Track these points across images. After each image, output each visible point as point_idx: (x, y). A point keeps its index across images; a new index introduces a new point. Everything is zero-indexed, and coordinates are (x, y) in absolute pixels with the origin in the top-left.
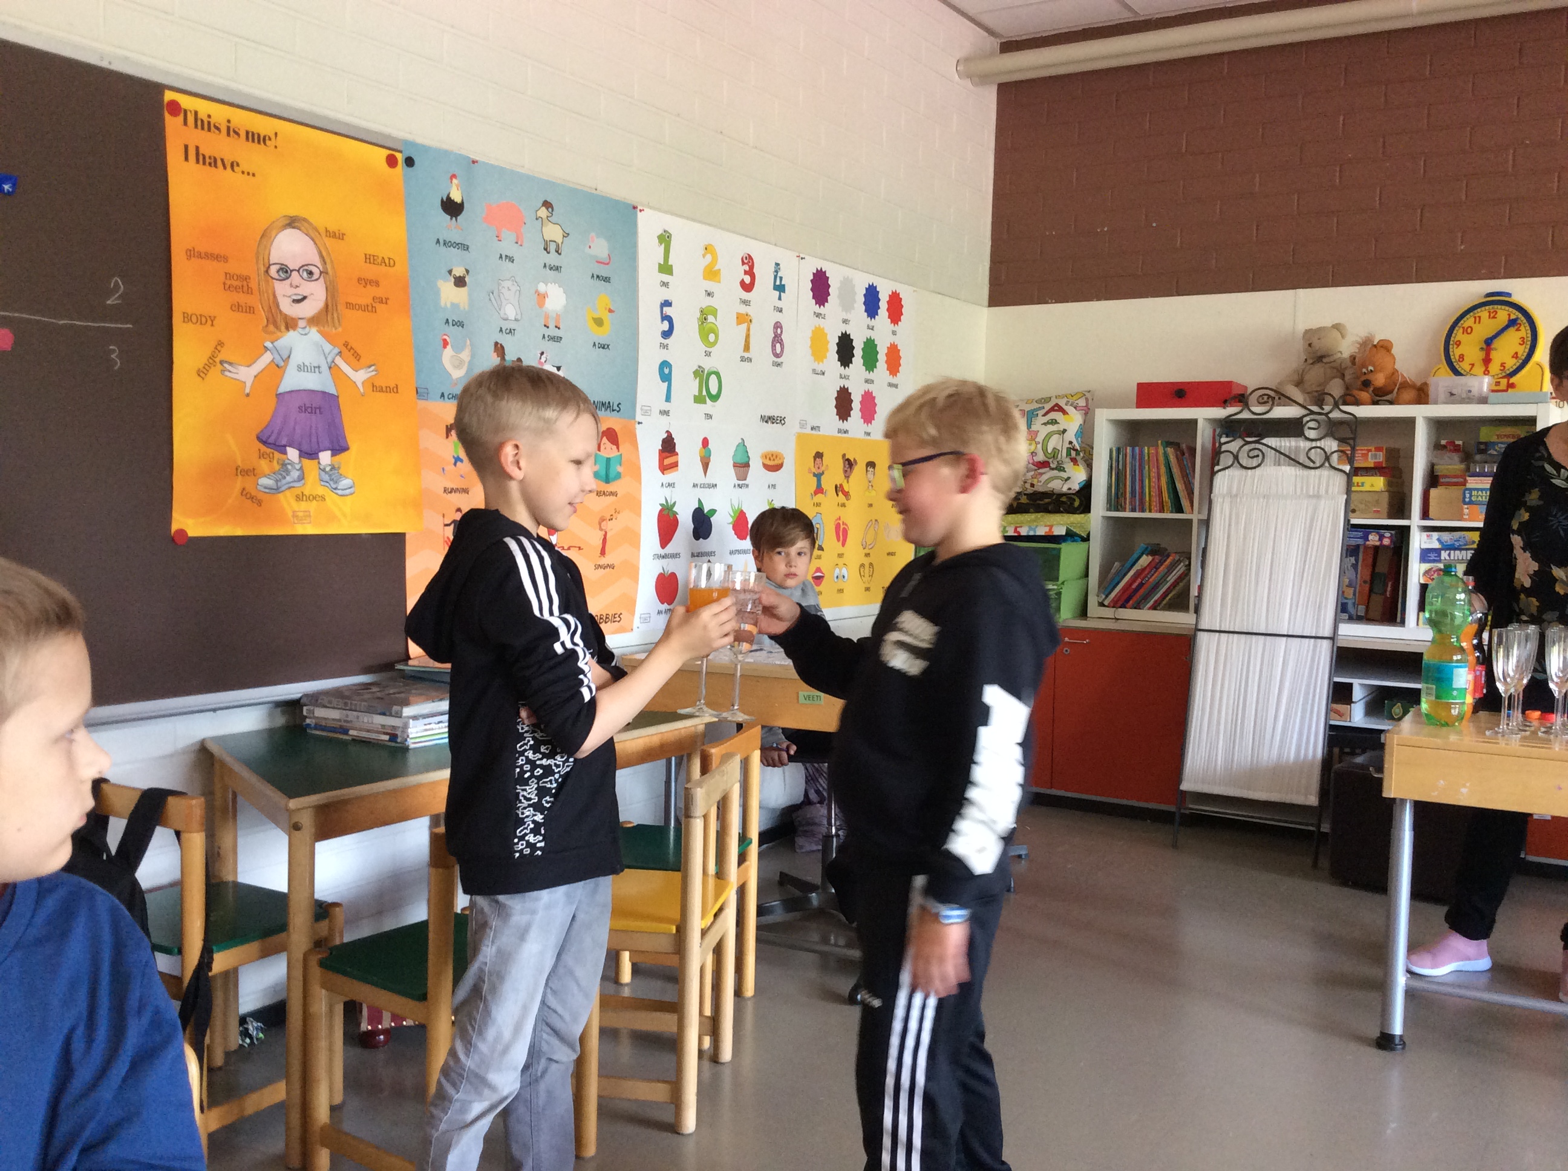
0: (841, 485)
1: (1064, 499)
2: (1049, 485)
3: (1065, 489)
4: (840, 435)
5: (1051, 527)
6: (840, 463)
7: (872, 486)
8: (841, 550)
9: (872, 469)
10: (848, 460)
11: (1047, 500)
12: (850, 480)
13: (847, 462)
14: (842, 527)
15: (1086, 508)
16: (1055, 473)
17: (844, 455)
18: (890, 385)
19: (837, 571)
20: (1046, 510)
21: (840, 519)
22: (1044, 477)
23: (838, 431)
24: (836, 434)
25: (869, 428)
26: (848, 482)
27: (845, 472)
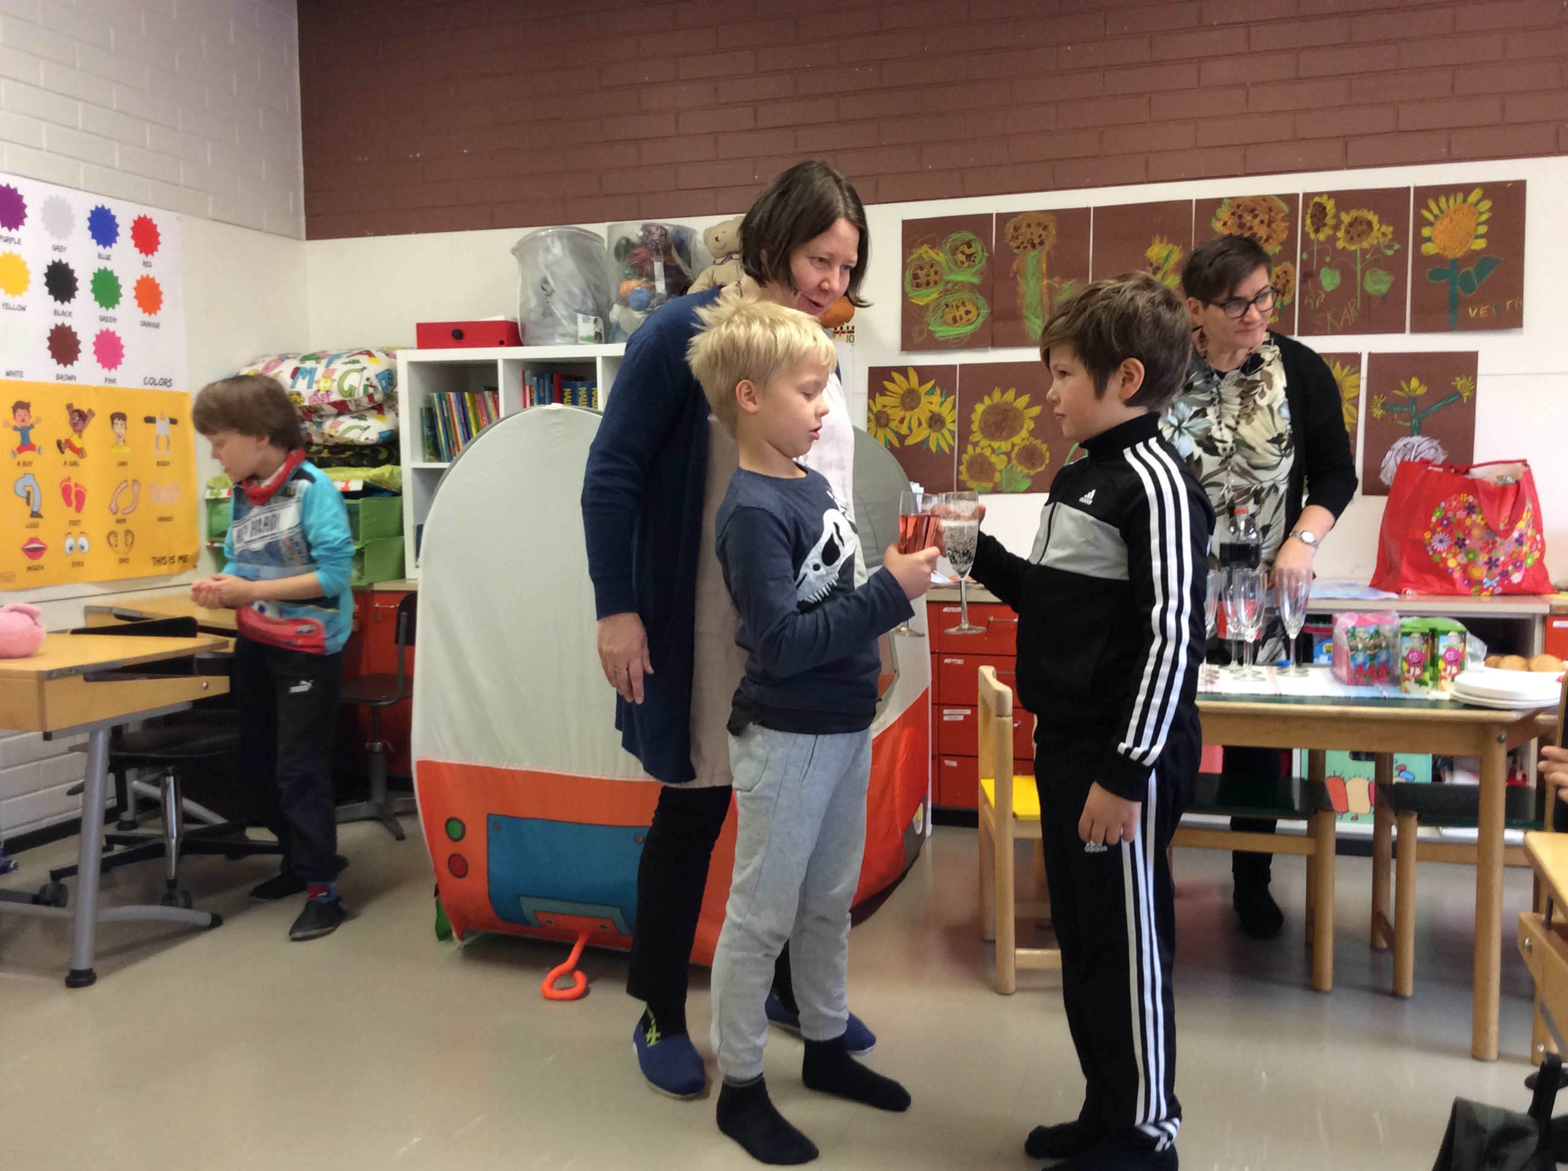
1: (367, 451)
2: (346, 436)
3: (362, 439)
4: (60, 381)
5: (347, 482)
7: (124, 441)
8: (76, 516)
9: (120, 422)
11: (348, 453)
14: (74, 490)
15: (394, 458)
16: (356, 422)
17: (69, 407)
18: (145, 324)
19: (70, 542)
20: (347, 464)
21: (69, 479)
22: (341, 428)
23: (59, 377)
24: (53, 380)
25: (113, 374)
26: (80, 437)
27: (74, 425)
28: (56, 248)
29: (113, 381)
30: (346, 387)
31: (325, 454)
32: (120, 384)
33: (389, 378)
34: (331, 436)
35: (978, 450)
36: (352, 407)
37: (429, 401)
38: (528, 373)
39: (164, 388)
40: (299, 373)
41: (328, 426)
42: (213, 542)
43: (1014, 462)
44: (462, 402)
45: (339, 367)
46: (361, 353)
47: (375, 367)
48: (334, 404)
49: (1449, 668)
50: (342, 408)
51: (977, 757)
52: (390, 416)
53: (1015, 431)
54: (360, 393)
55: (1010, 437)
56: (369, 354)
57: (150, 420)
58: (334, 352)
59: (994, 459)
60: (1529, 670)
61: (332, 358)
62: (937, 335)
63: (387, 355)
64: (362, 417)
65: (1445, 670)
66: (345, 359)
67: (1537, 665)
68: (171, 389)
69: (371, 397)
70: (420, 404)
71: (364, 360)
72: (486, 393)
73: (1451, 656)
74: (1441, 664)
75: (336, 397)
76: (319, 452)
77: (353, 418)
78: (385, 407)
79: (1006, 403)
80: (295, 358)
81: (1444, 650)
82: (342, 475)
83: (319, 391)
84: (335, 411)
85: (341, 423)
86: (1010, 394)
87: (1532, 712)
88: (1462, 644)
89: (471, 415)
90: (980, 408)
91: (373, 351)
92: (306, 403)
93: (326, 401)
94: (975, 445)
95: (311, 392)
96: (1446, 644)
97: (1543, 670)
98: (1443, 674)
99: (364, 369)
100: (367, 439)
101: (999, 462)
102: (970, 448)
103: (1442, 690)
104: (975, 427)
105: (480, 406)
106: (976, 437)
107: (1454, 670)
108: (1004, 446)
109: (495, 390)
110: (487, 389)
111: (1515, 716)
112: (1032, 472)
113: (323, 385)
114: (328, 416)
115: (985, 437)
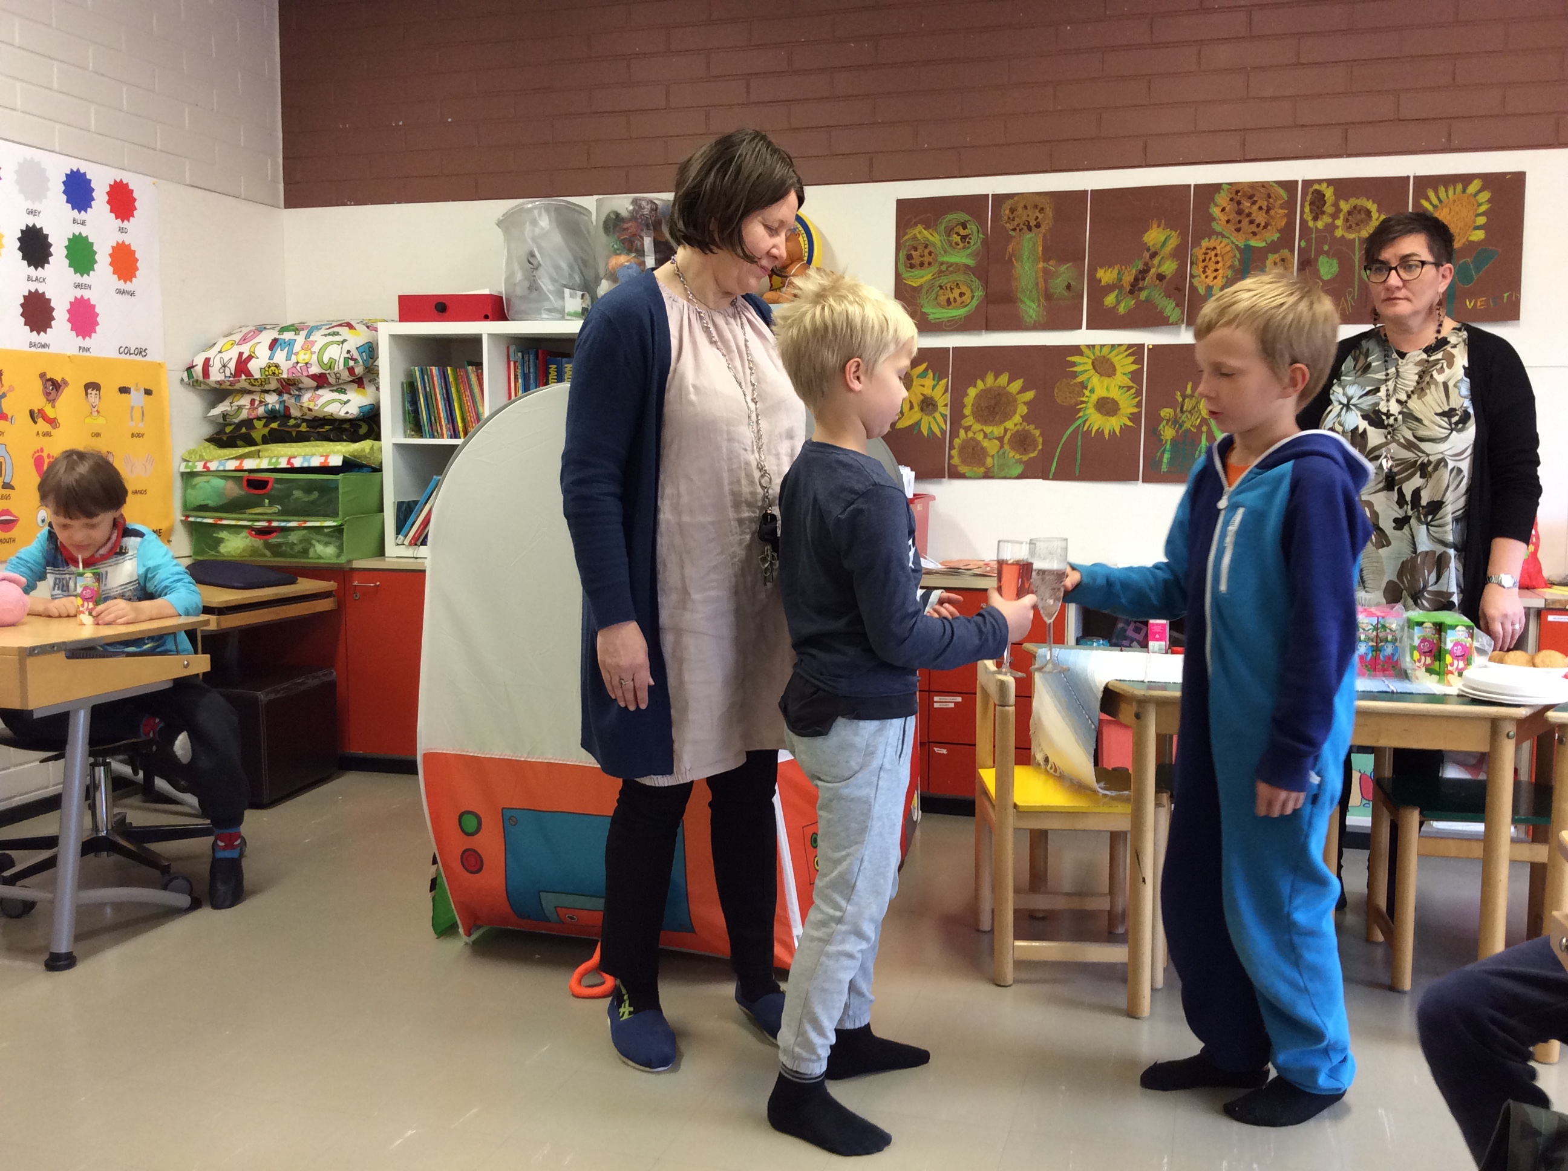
0: (41, 411)
1: (347, 426)
2: (325, 410)
3: (342, 414)
4: (33, 349)
5: (327, 457)
6: (38, 384)
7: (98, 412)
9: (94, 392)
10: (51, 380)
11: (327, 428)
12: (57, 404)
13: (50, 383)
15: (375, 433)
16: (336, 395)
17: (42, 375)
18: (121, 292)
20: (326, 438)
21: (42, 450)
22: (320, 402)
23: (32, 345)
24: (27, 348)
25: (87, 342)
26: (53, 406)
27: (47, 394)
28: (31, 212)
29: (88, 350)
30: (326, 360)
31: (304, 428)
32: (93, 353)
33: (370, 350)
34: (310, 410)
35: (970, 434)
36: (332, 380)
37: (410, 375)
38: (512, 349)
39: (139, 358)
40: (278, 344)
41: (306, 399)
42: (187, 517)
43: (1007, 447)
44: (444, 376)
45: (319, 339)
46: (340, 325)
47: (355, 340)
48: (313, 377)
49: (1456, 662)
50: (321, 381)
51: (975, 745)
52: (370, 389)
53: (1007, 416)
54: (340, 366)
55: (1003, 422)
56: (350, 326)
57: (124, 390)
58: (312, 324)
59: (986, 444)
60: (1534, 666)
61: (312, 330)
62: (931, 317)
63: (368, 327)
64: (342, 391)
65: (1452, 665)
66: (323, 331)
67: (1542, 661)
68: (145, 359)
69: (351, 370)
70: (401, 378)
71: (344, 331)
72: (470, 368)
73: (1458, 651)
74: (1448, 659)
75: (315, 370)
76: (298, 426)
77: (332, 391)
78: (365, 381)
79: (1000, 387)
80: (273, 329)
81: (1452, 645)
82: (321, 450)
83: (297, 363)
84: (315, 384)
85: (321, 396)
86: (1004, 379)
87: (1540, 708)
88: (1470, 639)
89: (453, 390)
90: (972, 392)
91: (354, 323)
92: (285, 376)
93: (305, 374)
94: (968, 429)
95: (290, 364)
96: (1452, 638)
97: (1548, 666)
98: (1450, 668)
99: (344, 341)
100: (347, 413)
101: (992, 447)
102: (962, 432)
103: (1449, 684)
104: (967, 411)
105: (463, 382)
106: (969, 421)
107: (1461, 664)
108: (997, 431)
109: (479, 365)
110: (471, 364)
111: (1523, 712)
112: (1025, 458)
113: (303, 357)
114: (308, 389)
115: (978, 421)
